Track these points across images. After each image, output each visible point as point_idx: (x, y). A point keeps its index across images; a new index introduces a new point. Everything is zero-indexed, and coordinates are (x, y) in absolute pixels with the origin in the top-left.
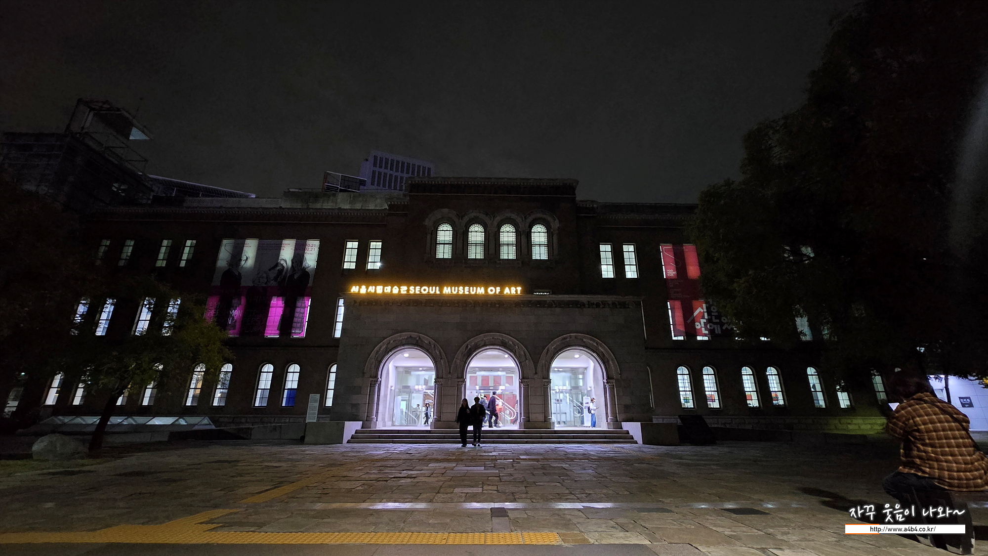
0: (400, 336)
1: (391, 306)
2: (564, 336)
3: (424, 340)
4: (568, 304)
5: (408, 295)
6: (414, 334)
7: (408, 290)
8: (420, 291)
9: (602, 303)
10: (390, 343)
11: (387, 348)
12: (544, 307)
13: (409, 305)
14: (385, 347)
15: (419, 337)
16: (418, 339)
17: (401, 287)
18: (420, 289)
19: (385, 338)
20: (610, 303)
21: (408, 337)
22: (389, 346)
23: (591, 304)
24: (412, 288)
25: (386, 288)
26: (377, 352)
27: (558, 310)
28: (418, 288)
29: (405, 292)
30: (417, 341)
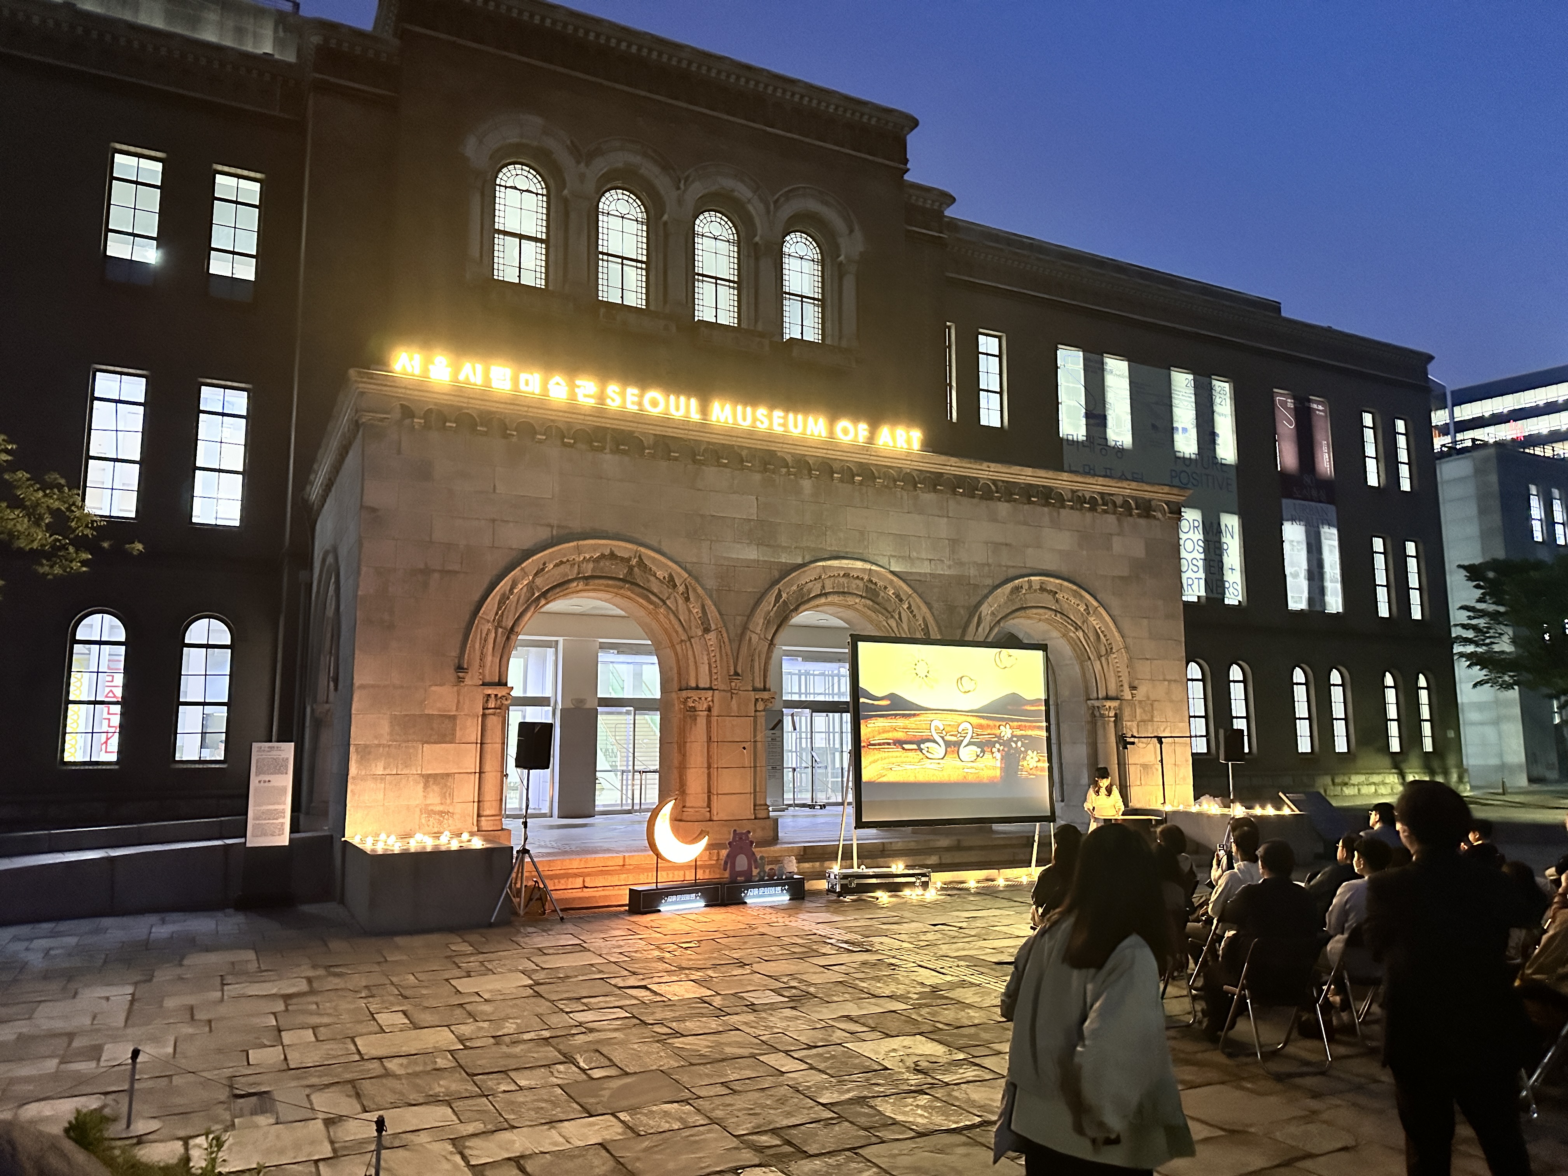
0: (579, 550)
1: (540, 442)
2: (1017, 581)
3: (654, 568)
4: (1028, 493)
5: (600, 412)
6: (623, 548)
7: (602, 398)
8: (640, 404)
9: (1102, 498)
10: (543, 569)
11: (531, 587)
12: (973, 496)
13: (602, 449)
14: (525, 582)
15: (640, 556)
16: (634, 562)
17: (578, 382)
18: (641, 396)
19: (528, 554)
20: (1119, 501)
21: (603, 556)
22: (538, 581)
23: (1079, 501)
24: (613, 389)
25: (524, 376)
26: (504, 598)
27: (1003, 508)
28: (632, 392)
29: (591, 402)
30: (631, 568)
